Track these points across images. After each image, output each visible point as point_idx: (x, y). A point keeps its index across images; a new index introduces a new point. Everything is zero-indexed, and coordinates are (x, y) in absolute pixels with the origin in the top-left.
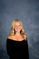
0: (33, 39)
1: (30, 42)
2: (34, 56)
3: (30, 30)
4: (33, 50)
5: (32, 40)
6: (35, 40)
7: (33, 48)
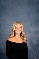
3: (30, 32)
4: (33, 52)
5: (31, 42)
6: (35, 42)
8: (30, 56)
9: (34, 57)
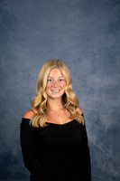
0: (99, 120)
1: (92, 128)
2: (103, 169)
3: (91, 92)
4: (102, 152)
5: (96, 122)
7: (100, 146)
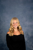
8: (27, 46)
9: (30, 47)
